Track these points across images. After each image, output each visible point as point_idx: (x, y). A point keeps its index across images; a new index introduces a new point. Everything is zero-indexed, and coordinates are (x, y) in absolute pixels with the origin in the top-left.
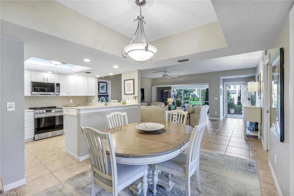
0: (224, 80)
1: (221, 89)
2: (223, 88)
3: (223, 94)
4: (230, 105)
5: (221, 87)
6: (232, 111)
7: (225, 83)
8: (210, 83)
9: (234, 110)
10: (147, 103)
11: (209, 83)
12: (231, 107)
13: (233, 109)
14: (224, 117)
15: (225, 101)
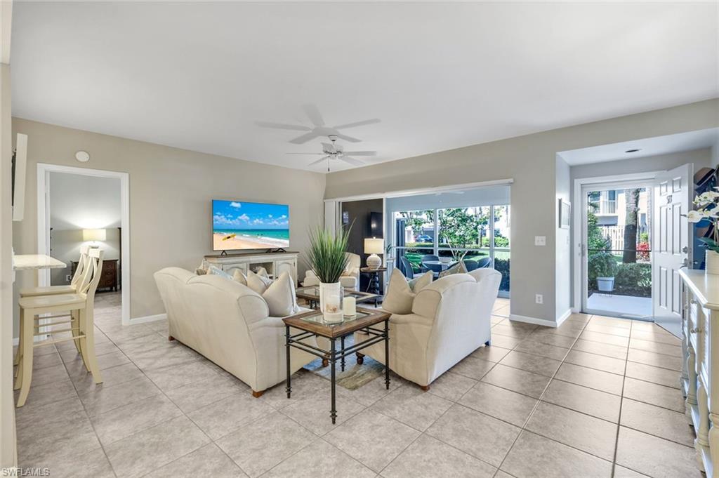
0: (576, 171)
1: (560, 201)
2: (572, 199)
3: (571, 223)
4: (600, 263)
5: (562, 196)
6: (608, 283)
7: (578, 182)
8: (514, 180)
9: (613, 279)
10: (296, 256)
11: (511, 180)
12: (602, 269)
13: (611, 276)
14: (573, 313)
15: (577, 250)
